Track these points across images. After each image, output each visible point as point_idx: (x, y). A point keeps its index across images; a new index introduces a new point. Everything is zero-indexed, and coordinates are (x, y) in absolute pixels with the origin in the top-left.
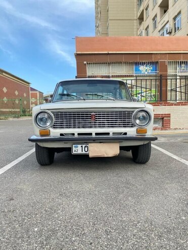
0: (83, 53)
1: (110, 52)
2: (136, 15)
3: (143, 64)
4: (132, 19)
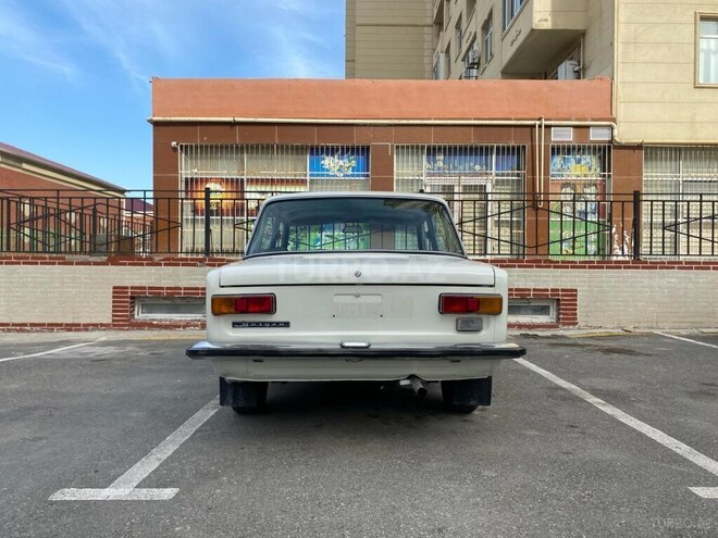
0: (168, 119)
1: (237, 119)
3: (332, 151)
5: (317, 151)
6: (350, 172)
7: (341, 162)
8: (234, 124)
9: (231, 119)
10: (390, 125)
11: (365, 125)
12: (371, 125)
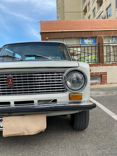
0: (45, 31)
2: (82, 9)
3: (86, 38)
4: (80, 11)
5: (83, 38)
6: (91, 43)
7: (89, 41)
8: (63, 32)
9: (62, 31)
10: (102, 31)
11: (96, 31)
12: (97, 31)
